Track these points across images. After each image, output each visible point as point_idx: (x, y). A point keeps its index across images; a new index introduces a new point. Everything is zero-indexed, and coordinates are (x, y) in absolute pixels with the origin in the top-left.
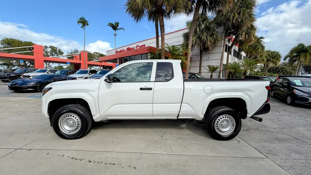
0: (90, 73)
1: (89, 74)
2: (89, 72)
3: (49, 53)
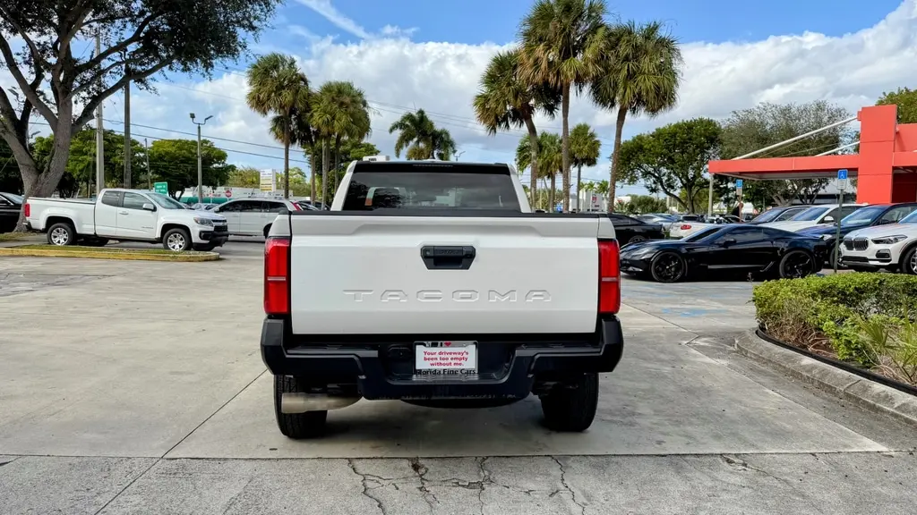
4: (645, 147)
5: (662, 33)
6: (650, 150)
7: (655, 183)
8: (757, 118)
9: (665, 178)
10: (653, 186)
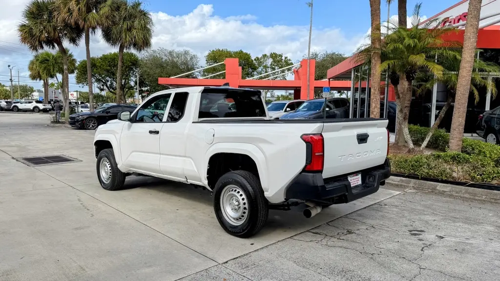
0: (288, 109)
1: (286, 111)
2: (287, 107)
3: (268, 67)
4: (97, 64)
5: (142, 7)
6: (100, 67)
7: (103, 85)
8: (158, 55)
9: (109, 83)
10: (102, 87)
